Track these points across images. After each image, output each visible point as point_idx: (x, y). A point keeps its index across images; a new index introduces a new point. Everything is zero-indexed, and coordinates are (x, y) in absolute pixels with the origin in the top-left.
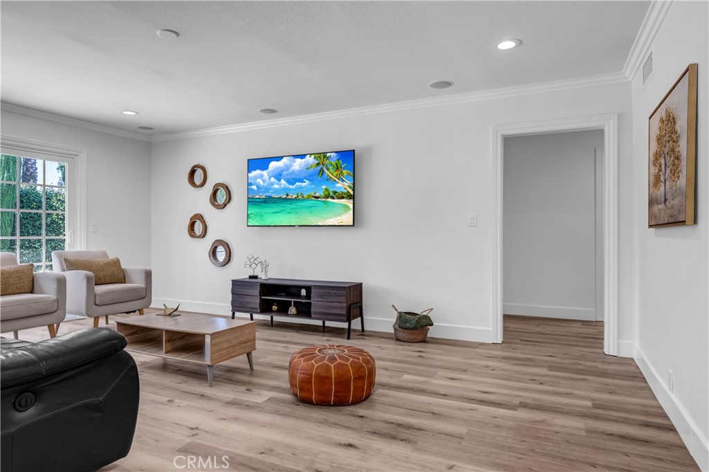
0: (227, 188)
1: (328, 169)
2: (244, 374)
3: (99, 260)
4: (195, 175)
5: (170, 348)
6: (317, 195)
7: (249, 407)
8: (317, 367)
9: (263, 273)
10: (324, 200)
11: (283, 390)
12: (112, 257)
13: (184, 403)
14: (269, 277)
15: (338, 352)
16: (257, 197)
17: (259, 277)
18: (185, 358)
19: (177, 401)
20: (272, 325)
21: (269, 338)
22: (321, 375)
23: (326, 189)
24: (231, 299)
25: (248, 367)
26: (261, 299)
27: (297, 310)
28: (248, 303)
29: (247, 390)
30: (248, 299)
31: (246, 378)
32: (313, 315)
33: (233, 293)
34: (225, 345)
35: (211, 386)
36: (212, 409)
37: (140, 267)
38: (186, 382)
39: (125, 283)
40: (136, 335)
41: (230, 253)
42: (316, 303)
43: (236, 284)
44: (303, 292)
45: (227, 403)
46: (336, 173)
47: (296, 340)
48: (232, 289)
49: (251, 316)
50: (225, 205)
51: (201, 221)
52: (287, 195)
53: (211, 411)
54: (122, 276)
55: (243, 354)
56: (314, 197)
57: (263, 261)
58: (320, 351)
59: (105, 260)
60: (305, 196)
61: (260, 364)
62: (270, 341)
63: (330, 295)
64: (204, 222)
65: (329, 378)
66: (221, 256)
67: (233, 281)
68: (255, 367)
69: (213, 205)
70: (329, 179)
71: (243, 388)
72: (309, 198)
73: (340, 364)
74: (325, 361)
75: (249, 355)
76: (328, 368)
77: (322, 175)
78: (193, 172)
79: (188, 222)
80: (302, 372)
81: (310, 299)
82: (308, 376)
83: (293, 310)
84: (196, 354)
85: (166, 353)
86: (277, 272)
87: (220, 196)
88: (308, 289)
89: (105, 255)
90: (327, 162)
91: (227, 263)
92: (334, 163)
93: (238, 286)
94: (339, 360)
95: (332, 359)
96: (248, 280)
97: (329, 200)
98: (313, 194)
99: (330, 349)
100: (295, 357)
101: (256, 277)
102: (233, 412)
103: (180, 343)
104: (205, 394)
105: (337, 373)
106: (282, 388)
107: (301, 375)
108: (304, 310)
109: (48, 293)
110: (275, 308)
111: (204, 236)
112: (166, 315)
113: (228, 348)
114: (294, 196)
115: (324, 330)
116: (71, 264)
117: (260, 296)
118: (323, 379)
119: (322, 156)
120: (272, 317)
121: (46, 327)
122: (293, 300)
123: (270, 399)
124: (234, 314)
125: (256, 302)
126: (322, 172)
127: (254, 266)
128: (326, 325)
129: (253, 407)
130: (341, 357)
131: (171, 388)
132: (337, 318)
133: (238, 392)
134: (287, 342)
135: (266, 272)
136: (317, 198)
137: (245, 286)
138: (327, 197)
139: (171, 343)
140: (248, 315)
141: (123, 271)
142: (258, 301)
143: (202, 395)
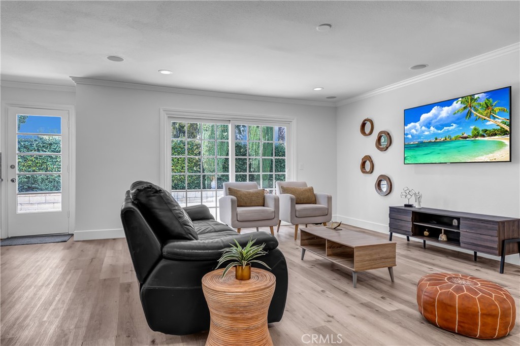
0: (388, 134)
1: (476, 110)
2: (385, 284)
3: (301, 188)
4: (366, 127)
5: (330, 253)
6: (465, 135)
7: (378, 312)
8: (440, 294)
9: (417, 203)
10: (473, 139)
11: (412, 306)
12: (309, 186)
13: (332, 295)
14: (422, 206)
15: (469, 283)
16: (412, 143)
17: (414, 206)
18: (339, 262)
19: (328, 292)
20: (424, 247)
21: (418, 258)
22: (444, 301)
23: (475, 129)
24: (389, 222)
25: (389, 278)
26: (413, 224)
27: (448, 238)
28: (402, 226)
29: (382, 297)
30: (402, 223)
31: (385, 288)
32: (461, 244)
33: (390, 218)
34: (367, 258)
35: (355, 287)
36: (350, 305)
37: (325, 193)
38: (339, 280)
39: (316, 204)
40: (312, 240)
41: (391, 185)
42: (465, 234)
43: (393, 211)
44: (455, 222)
45: (362, 304)
46: (486, 112)
47: (443, 264)
48: (389, 214)
49: (408, 238)
50: (387, 148)
51: (369, 161)
52: (436, 139)
53: (347, 307)
54: (314, 199)
55: (386, 267)
56: (461, 138)
57: (417, 193)
58: (449, 279)
59: (305, 188)
60: (453, 138)
61: (401, 279)
62: (418, 260)
63: (480, 228)
64: (372, 161)
65: (453, 307)
66: (384, 187)
67: (390, 208)
68: (396, 280)
69: (378, 148)
70: (477, 119)
71: (379, 295)
72: (457, 139)
73: (466, 296)
74: (450, 290)
75: (390, 269)
76: (452, 297)
77: (470, 116)
78: (363, 125)
79: (360, 162)
80: (426, 294)
81: (459, 230)
82: (431, 300)
83: (443, 237)
84: (347, 261)
85: (328, 256)
86: (430, 203)
87: (384, 141)
88: (458, 219)
89: (305, 184)
90: (475, 104)
91: (389, 193)
92: (483, 103)
93: (394, 212)
94: (465, 292)
95: (459, 289)
96: (404, 208)
97: (479, 138)
98: (461, 135)
99: (461, 279)
100: (423, 279)
101: (410, 206)
102: (363, 312)
103: (339, 250)
104: (349, 293)
105: (462, 304)
106: (413, 303)
107: (425, 297)
108: (454, 239)
109: (270, 208)
110: (426, 233)
111: (372, 172)
112: (332, 229)
113: (370, 260)
114: (442, 139)
115: (475, 259)
116: (284, 190)
117: (413, 221)
118: (446, 306)
119: (469, 100)
120: (425, 241)
121: (269, 228)
122: (443, 229)
123: (398, 311)
124: (391, 234)
125: (409, 226)
126: (470, 113)
127: (409, 196)
128: (477, 255)
129: (381, 313)
130: (469, 289)
131: (327, 282)
132: (489, 250)
133: (374, 297)
134: (434, 265)
135: (419, 202)
136: (466, 138)
137: (400, 212)
138: (476, 136)
139: (331, 249)
140: (405, 237)
141: (315, 196)
142: (411, 226)
143: (346, 293)
